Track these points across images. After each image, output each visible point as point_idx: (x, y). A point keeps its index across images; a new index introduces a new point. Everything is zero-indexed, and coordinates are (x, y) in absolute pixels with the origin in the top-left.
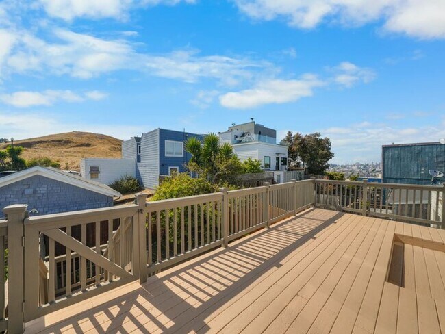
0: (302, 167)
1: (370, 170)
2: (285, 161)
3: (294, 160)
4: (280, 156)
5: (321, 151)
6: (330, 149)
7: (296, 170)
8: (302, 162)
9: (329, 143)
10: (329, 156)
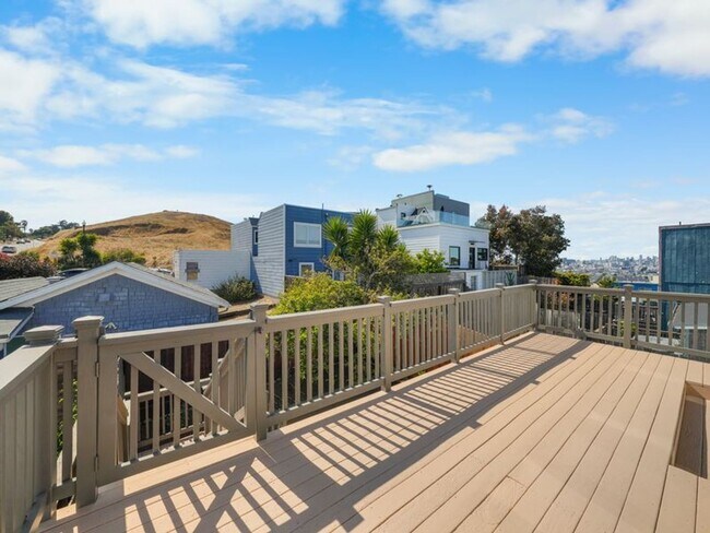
0: (513, 262)
1: (636, 269)
2: (484, 254)
3: (501, 252)
4: (477, 246)
5: (546, 237)
6: (562, 233)
7: (503, 268)
8: (514, 256)
9: (561, 224)
10: (561, 244)
